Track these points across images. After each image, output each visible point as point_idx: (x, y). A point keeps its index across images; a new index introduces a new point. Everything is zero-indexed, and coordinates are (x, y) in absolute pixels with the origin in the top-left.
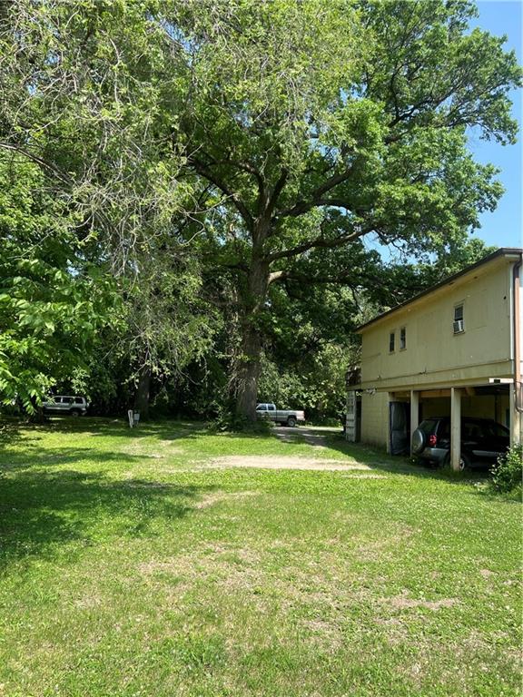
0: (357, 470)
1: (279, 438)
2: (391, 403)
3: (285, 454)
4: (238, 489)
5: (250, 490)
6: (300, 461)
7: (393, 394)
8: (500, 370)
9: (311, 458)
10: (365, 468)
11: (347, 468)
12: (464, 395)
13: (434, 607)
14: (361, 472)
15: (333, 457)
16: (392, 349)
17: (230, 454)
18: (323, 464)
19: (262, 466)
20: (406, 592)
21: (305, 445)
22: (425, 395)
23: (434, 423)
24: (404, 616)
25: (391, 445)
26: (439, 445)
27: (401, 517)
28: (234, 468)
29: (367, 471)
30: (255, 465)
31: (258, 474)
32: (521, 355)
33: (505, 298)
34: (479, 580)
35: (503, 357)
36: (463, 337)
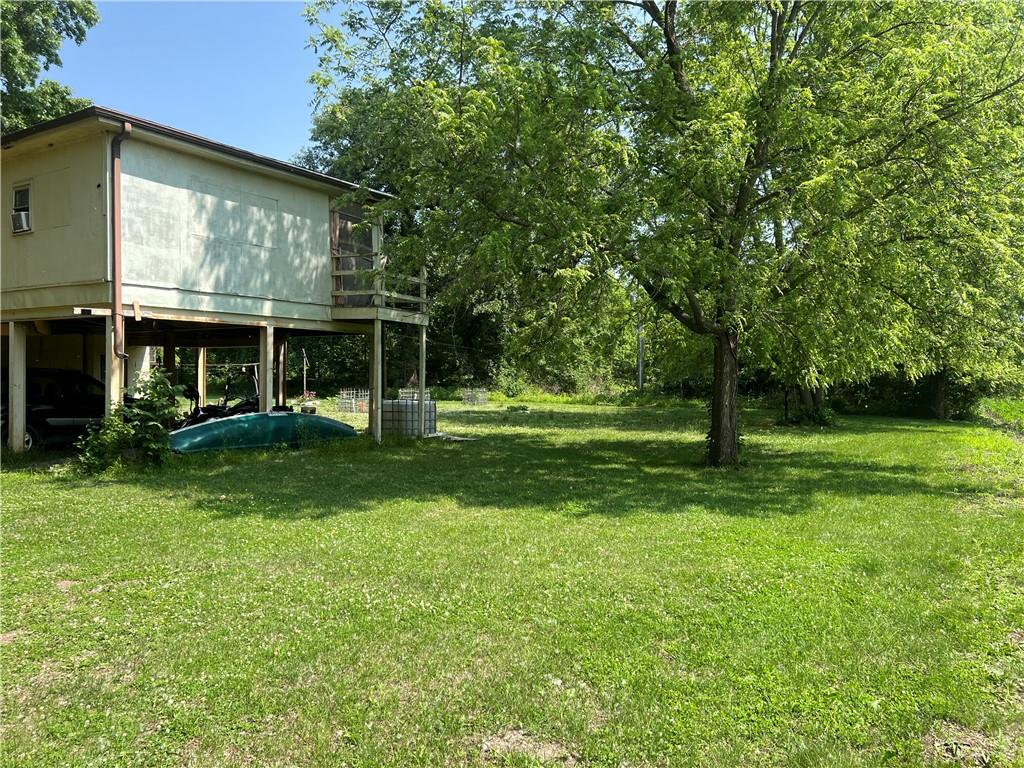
8: (90, 296)
12: (32, 334)
32: (123, 274)
33: (99, 186)
34: (55, 597)
35: (94, 276)
36: (29, 239)
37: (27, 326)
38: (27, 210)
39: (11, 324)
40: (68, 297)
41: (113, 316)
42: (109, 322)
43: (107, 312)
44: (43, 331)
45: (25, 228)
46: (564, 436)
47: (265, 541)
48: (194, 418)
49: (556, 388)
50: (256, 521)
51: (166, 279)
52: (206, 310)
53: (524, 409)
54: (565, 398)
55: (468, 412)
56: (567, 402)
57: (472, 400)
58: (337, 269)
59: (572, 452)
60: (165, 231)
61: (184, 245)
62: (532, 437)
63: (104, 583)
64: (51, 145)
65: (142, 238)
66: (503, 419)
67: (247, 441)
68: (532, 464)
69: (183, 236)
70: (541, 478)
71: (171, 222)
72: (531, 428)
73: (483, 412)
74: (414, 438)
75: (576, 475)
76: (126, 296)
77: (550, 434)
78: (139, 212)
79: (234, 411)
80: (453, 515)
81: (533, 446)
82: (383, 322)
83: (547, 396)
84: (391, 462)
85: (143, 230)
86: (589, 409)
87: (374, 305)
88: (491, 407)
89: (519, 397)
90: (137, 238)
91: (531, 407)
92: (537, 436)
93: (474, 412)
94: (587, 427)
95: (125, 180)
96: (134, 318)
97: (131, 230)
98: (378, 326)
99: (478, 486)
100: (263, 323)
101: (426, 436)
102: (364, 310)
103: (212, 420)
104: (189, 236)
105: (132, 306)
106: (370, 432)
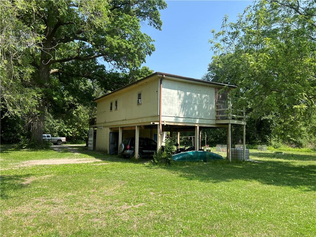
0: (97, 162)
1: (55, 150)
2: (110, 133)
3: (61, 158)
4: (42, 174)
5: (48, 174)
6: (69, 160)
7: (111, 129)
8: (154, 119)
9: (74, 158)
10: (100, 161)
11: (92, 161)
12: (141, 129)
13: (137, 206)
14: (99, 162)
15: (85, 157)
16: (111, 109)
17: (31, 159)
18: (80, 161)
19: (51, 163)
20: (126, 204)
21: (69, 153)
22: (125, 129)
23: (128, 140)
24: (127, 211)
25: (110, 150)
26: (130, 149)
27: (119, 178)
28: (37, 165)
29: (101, 162)
30: (47, 164)
31: (50, 167)
32: (162, 113)
33: (157, 91)
34: (150, 196)
35: (156, 114)
36: (141, 106)
37: (140, 127)
38: (141, 98)
39: (136, 127)
40: (149, 120)
41: (159, 124)
42: (158, 126)
43: (158, 123)
44: (143, 128)
45: (140, 103)
46: (298, 163)
47: (200, 187)
48: (178, 151)
49: (294, 145)
50: (197, 182)
51: (172, 114)
52: (181, 122)
53: (281, 153)
54: (298, 149)
55: (260, 153)
56: (298, 151)
57: (261, 149)
58: (217, 109)
59: (301, 169)
60: (172, 102)
61: (176, 105)
62: (285, 163)
63: (161, 194)
64: (146, 82)
65: (166, 104)
66: (273, 156)
67: (192, 159)
68: (285, 172)
69: (176, 103)
70: (289, 177)
71: (173, 99)
72: (284, 159)
73: (265, 153)
74: (242, 161)
75: (303, 177)
76: (163, 119)
77: (292, 162)
78: (166, 97)
79: (188, 150)
80: (257, 186)
81: (285, 166)
82: (231, 124)
83: (291, 148)
84: (235, 168)
85: (167, 102)
86: (308, 154)
87: (228, 119)
88: (269, 152)
89: (279, 149)
90: (165, 104)
91: (284, 152)
92: (287, 162)
93: (262, 153)
94: (307, 160)
95: (163, 89)
96: (164, 125)
97: (164, 102)
98: (230, 125)
99: (265, 178)
100: (196, 125)
101: (246, 160)
102: (226, 121)
103: (182, 153)
104: (177, 103)
105: (164, 121)
106: (227, 158)
